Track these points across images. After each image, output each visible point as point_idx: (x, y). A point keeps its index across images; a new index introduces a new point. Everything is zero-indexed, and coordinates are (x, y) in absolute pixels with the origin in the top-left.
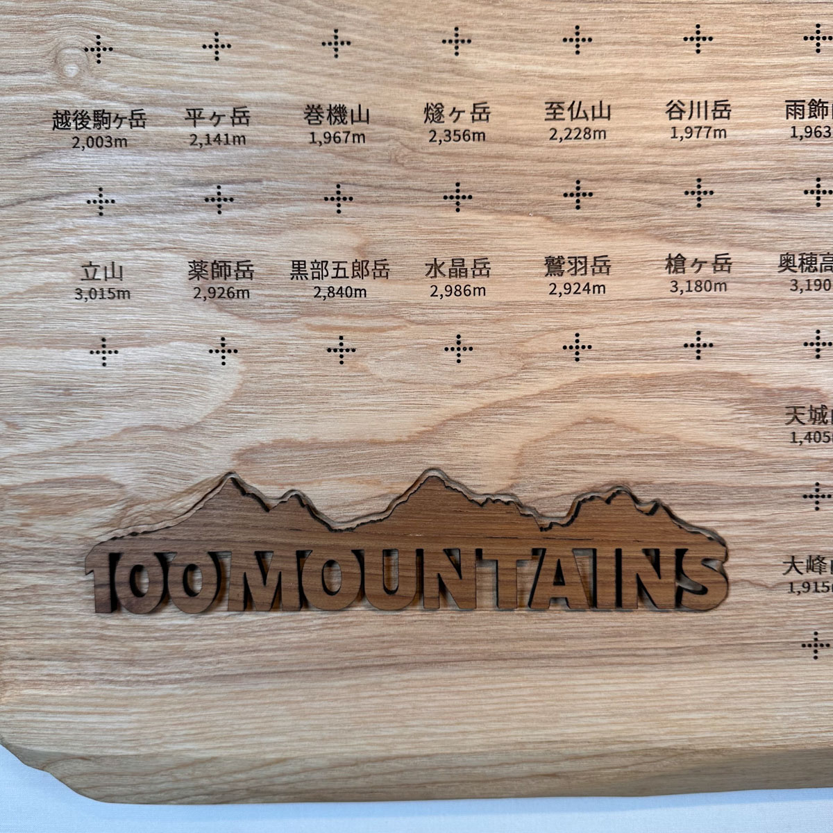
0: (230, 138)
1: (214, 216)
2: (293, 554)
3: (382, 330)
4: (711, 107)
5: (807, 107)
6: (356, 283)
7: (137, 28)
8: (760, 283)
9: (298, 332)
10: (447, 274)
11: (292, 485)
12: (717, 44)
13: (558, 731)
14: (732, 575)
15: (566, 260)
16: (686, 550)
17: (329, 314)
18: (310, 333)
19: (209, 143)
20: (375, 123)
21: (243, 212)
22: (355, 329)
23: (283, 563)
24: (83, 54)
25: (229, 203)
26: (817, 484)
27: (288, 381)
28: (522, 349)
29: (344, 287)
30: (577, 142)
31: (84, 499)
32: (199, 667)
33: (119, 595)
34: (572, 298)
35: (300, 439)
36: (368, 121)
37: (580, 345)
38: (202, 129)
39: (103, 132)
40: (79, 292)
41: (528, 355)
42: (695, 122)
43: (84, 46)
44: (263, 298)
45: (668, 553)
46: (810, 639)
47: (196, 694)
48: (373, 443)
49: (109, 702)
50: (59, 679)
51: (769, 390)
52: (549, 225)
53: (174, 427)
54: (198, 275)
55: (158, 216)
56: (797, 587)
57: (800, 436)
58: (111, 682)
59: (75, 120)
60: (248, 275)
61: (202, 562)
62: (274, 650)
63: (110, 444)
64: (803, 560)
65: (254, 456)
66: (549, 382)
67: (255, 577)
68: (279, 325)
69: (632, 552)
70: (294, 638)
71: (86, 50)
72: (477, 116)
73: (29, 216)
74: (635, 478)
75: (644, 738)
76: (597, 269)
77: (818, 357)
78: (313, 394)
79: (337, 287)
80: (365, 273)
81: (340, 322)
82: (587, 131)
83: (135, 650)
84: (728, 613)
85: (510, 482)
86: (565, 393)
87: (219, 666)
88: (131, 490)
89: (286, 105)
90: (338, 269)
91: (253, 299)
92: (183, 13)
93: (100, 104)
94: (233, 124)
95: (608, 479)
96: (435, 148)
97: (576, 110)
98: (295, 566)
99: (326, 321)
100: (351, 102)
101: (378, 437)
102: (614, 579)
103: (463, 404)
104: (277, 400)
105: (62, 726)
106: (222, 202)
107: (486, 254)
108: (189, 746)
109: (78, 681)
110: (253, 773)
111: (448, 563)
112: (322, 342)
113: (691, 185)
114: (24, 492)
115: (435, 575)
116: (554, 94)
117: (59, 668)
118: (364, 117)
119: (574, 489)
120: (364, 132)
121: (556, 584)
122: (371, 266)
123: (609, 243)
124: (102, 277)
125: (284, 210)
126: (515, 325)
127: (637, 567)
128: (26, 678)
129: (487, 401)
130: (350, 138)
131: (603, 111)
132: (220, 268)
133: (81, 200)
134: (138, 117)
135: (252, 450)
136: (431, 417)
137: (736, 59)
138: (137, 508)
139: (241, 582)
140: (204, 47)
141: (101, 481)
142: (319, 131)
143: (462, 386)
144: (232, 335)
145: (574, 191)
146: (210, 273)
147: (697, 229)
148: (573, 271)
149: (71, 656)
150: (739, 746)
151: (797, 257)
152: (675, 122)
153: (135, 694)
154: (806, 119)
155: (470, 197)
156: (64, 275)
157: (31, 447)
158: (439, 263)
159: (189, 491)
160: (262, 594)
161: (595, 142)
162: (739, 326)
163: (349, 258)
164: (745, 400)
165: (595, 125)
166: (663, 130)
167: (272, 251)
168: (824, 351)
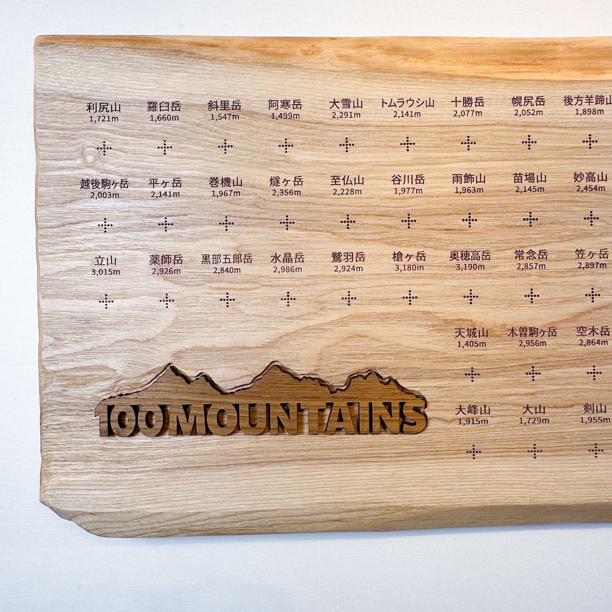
0: (172, 194)
1: (163, 232)
2: (202, 406)
3: (248, 289)
4: (414, 178)
5: (463, 178)
6: (235, 266)
7: (124, 138)
8: (440, 267)
9: (205, 291)
10: (282, 261)
11: (202, 370)
12: (417, 147)
13: (341, 497)
14: (428, 414)
15: (343, 254)
16: (404, 403)
17: (221, 282)
18: (211, 291)
19: (161, 196)
20: (245, 186)
21: (178, 231)
22: (235, 289)
23: (197, 411)
24: (96, 151)
25: (171, 226)
26: (472, 368)
27: (201, 316)
28: (321, 299)
29: (229, 268)
30: (347, 196)
31: (96, 377)
32: (153, 464)
33: (112, 427)
34: (346, 273)
35: (206, 346)
36: (241, 185)
37: (351, 297)
38: (158, 189)
39: (107, 190)
40: (94, 271)
41: (324, 302)
42: (406, 185)
43: (97, 147)
44: (188, 274)
45: (395, 404)
46: (471, 448)
47: (152, 479)
48: (245, 348)
49: (106, 483)
50: (80, 471)
51: (446, 320)
52: (334, 236)
53: (141, 340)
54: (155, 262)
55: (135, 233)
56: (463, 421)
57: (462, 344)
58: (107, 473)
59: (92, 184)
60: (180, 262)
61: (155, 410)
62: (192, 455)
63: (109, 349)
64: (465, 406)
65: (182, 355)
66: (335, 316)
67: (182, 418)
68: (195, 287)
69: (378, 404)
70: (203, 449)
71: (98, 149)
72: (296, 183)
73: (68, 232)
74: (379, 366)
75: (386, 501)
76: (358, 259)
77: (471, 303)
78: (212, 323)
79: (225, 268)
80: (240, 260)
81: (227, 285)
82: (352, 190)
83: (121, 455)
84: (427, 435)
85: (315, 368)
86: (342, 322)
87: (165, 463)
88: (119, 372)
89: (200, 178)
90: (226, 258)
91: (183, 274)
92: (148, 130)
93: (105, 176)
94: (173, 187)
95: (365, 366)
96: (275, 198)
97: (346, 180)
98: (203, 412)
99: (219, 285)
100: (233, 176)
101: (247, 345)
102: (368, 418)
103: (291, 327)
104: (194, 326)
105: (81, 496)
106: (167, 226)
107: (301, 251)
108: (148, 506)
109: (90, 472)
110: (182, 520)
111: (282, 410)
112: (218, 296)
113: (404, 217)
114: (64, 373)
115: (276, 417)
116: (335, 172)
117: (80, 466)
118: (239, 183)
119: (348, 372)
120: (240, 191)
121: (339, 421)
122: (243, 257)
123: (364, 246)
124: (106, 264)
125: (198, 229)
126: (318, 287)
127: (380, 412)
128: (63, 471)
129: (303, 326)
130: (232, 193)
131: (360, 181)
132: (166, 259)
133: (95, 224)
134: (125, 183)
135: (181, 352)
136: (273, 334)
137: (428, 154)
138: (122, 382)
139: (176, 420)
140: (159, 148)
141: (105, 368)
142: (217, 190)
143: (290, 318)
144: (171, 293)
145: (346, 220)
146: (161, 261)
147: (408, 239)
148: (346, 260)
149: (87, 459)
150: (435, 505)
151: (459, 253)
152: (396, 186)
153: (119, 479)
154: (463, 184)
155: (293, 223)
156: (86, 262)
157: (67, 350)
158: (278, 255)
159: (149, 373)
160: (186, 427)
161: (356, 196)
162: (430, 288)
163: (232, 253)
164: (434, 326)
165: (356, 187)
166: (390, 190)
167: (192, 250)
168: (474, 300)
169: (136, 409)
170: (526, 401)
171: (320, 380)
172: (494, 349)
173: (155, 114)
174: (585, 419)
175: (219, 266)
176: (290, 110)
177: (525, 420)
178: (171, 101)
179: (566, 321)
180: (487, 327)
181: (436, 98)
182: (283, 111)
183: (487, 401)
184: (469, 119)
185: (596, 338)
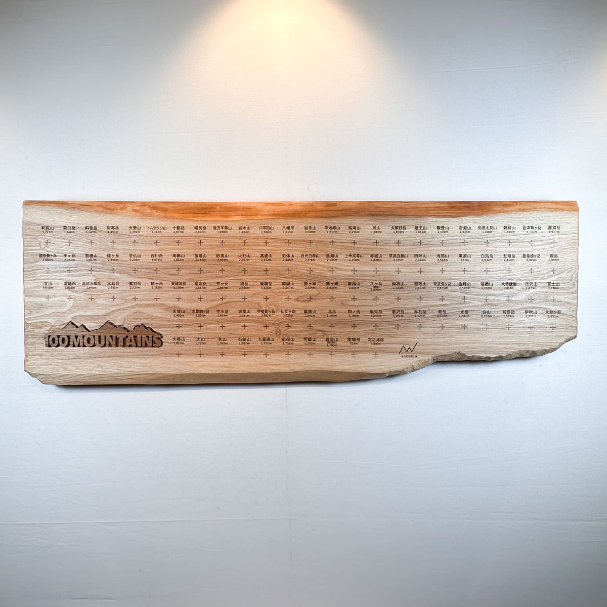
0: (72, 260)
1: (69, 274)
2: (82, 336)
3: (99, 295)
4: (159, 255)
5: (176, 255)
6: (95, 286)
7: (55, 239)
8: (168, 287)
9: (84, 295)
10: (111, 285)
11: (82, 323)
12: (160, 244)
13: (131, 370)
14: (163, 341)
15: (133, 282)
16: (154, 336)
17: (89, 292)
18: (86, 295)
19: (68, 260)
20: (98, 257)
21: (74, 273)
22: (94, 294)
23: (80, 338)
26: (179, 324)
27: (82, 304)
29: (92, 287)
30: (135, 261)
31: (44, 325)
32: (65, 357)
33: (50, 343)
34: (134, 289)
35: (84, 315)
37: (136, 298)
38: (67, 258)
39: (48, 258)
40: (44, 287)
41: (126, 300)
42: (156, 258)
44: (77, 289)
45: (150, 336)
46: (178, 353)
47: (64, 362)
48: (98, 316)
49: (48, 363)
50: (38, 359)
51: (170, 307)
52: (130, 276)
53: (61, 312)
54: (66, 284)
55: (58, 274)
56: (175, 343)
57: (176, 315)
58: (48, 360)
59: (43, 256)
60: (75, 284)
61: (66, 337)
62: (79, 354)
63: (49, 315)
64: (176, 338)
66: (130, 305)
67: (75, 340)
68: (80, 294)
69: (144, 336)
70: (82, 352)
71: (46, 243)
72: (117, 256)
73: (34, 273)
74: (145, 323)
76: (139, 284)
78: (86, 306)
81: (91, 293)
82: (136, 259)
83: (53, 354)
84: (162, 348)
85: (123, 323)
86: (133, 307)
87: (69, 357)
88: (53, 324)
89: (82, 254)
90: (91, 283)
92: (63, 237)
93: (48, 253)
94: (72, 257)
95: (140, 323)
96: (109, 262)
97: (135, 256)
98: (82, 338)
100: (94, 254)
102: (141, 341)
103: (114, 309)
104: (80, 308)
105: (39, 368)
106: (70, 271)
107: (118, 281)
109: (42, 360)
111: (110, 338)
112: (88, 297)
113: (155, 269)
114: (33, 324)
115: (108, 341)
116: (131, 253)
117: (39, 357)
118: (96, 256)
119: (134, 325)
120: (97, 259)
121: (130, 342)
122: (97, 283)
123: (141, 279)
124: (48, 285)
125: (81, 273)
126: (124, 294)
127: (145, 339)
128: (32, 359)
129: (118, 308)
130: (94, 260)
131: (139, 256)
132: (70, 283)
134: (55, 255)
135: (75, 317)
136: (108, 311)
137: (164, 247)
138: (54, 327)
139: (73, 341)
140: (67, 243)
141: (47, 322)
142: (88, 259)
143: (113, 305)
144: (72, 295)
145: (134, 270)
146: (68, 284)
147: (156, 277)
148: (134, 284)
149: (41, 355)
150: (165, 373)
151: (175, 283)
152: (153, 258)
153: (52, 362)
154: (176, 258)
155: (115, 271)
156: (41, 284)
157: (35, 316)
158: (110, 283)
159: (63, 324)
160: (76, 344)
161: (138, 261)
162: (164, 295)
163: (93, 281)
164: (165, 309)
165: (138, 258)
166: (150, 259)
167: (79, 280)
168: (180, 300)
169: (59, 337)
170: (198, 336)
171: (124, 328)
172: (187, 318)
173: (66, 231)
174: (219, 343)
175: (89, 286)
176: (115, 230)
177: (197, 343)
178: (72, 226)
179: (213, 308)
180: (184, 309)
181: (168, 226)
182: (112, 230)
183: (184, 336)
184: (180, 234)
185: (223, 314)
